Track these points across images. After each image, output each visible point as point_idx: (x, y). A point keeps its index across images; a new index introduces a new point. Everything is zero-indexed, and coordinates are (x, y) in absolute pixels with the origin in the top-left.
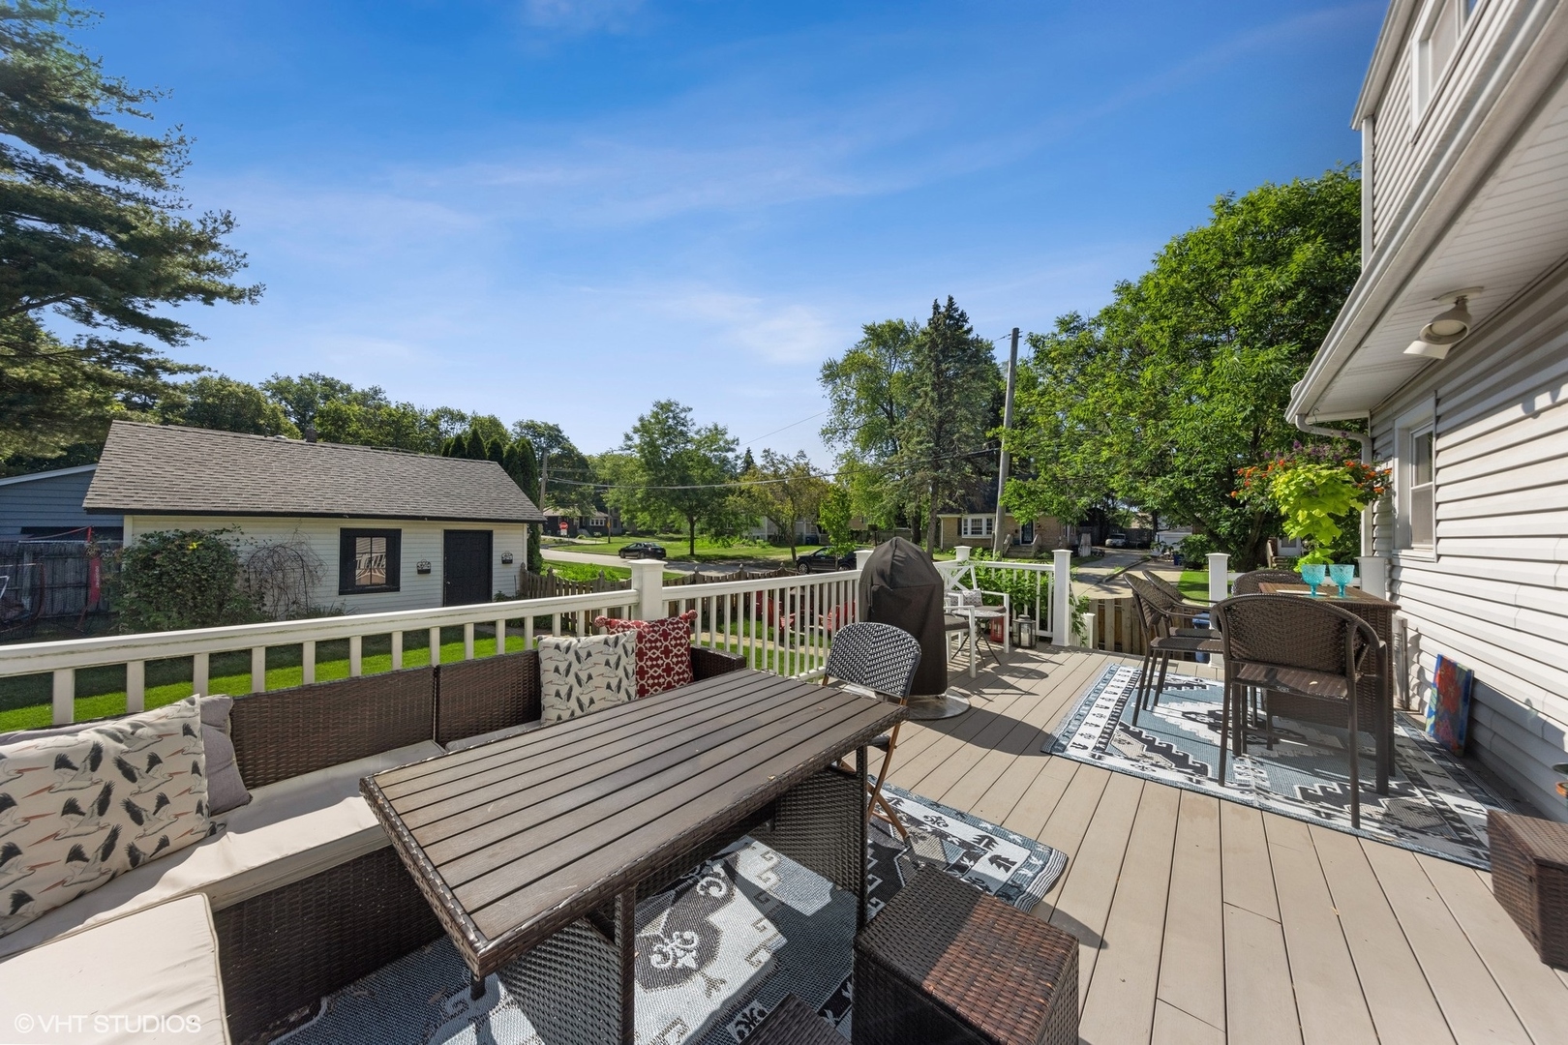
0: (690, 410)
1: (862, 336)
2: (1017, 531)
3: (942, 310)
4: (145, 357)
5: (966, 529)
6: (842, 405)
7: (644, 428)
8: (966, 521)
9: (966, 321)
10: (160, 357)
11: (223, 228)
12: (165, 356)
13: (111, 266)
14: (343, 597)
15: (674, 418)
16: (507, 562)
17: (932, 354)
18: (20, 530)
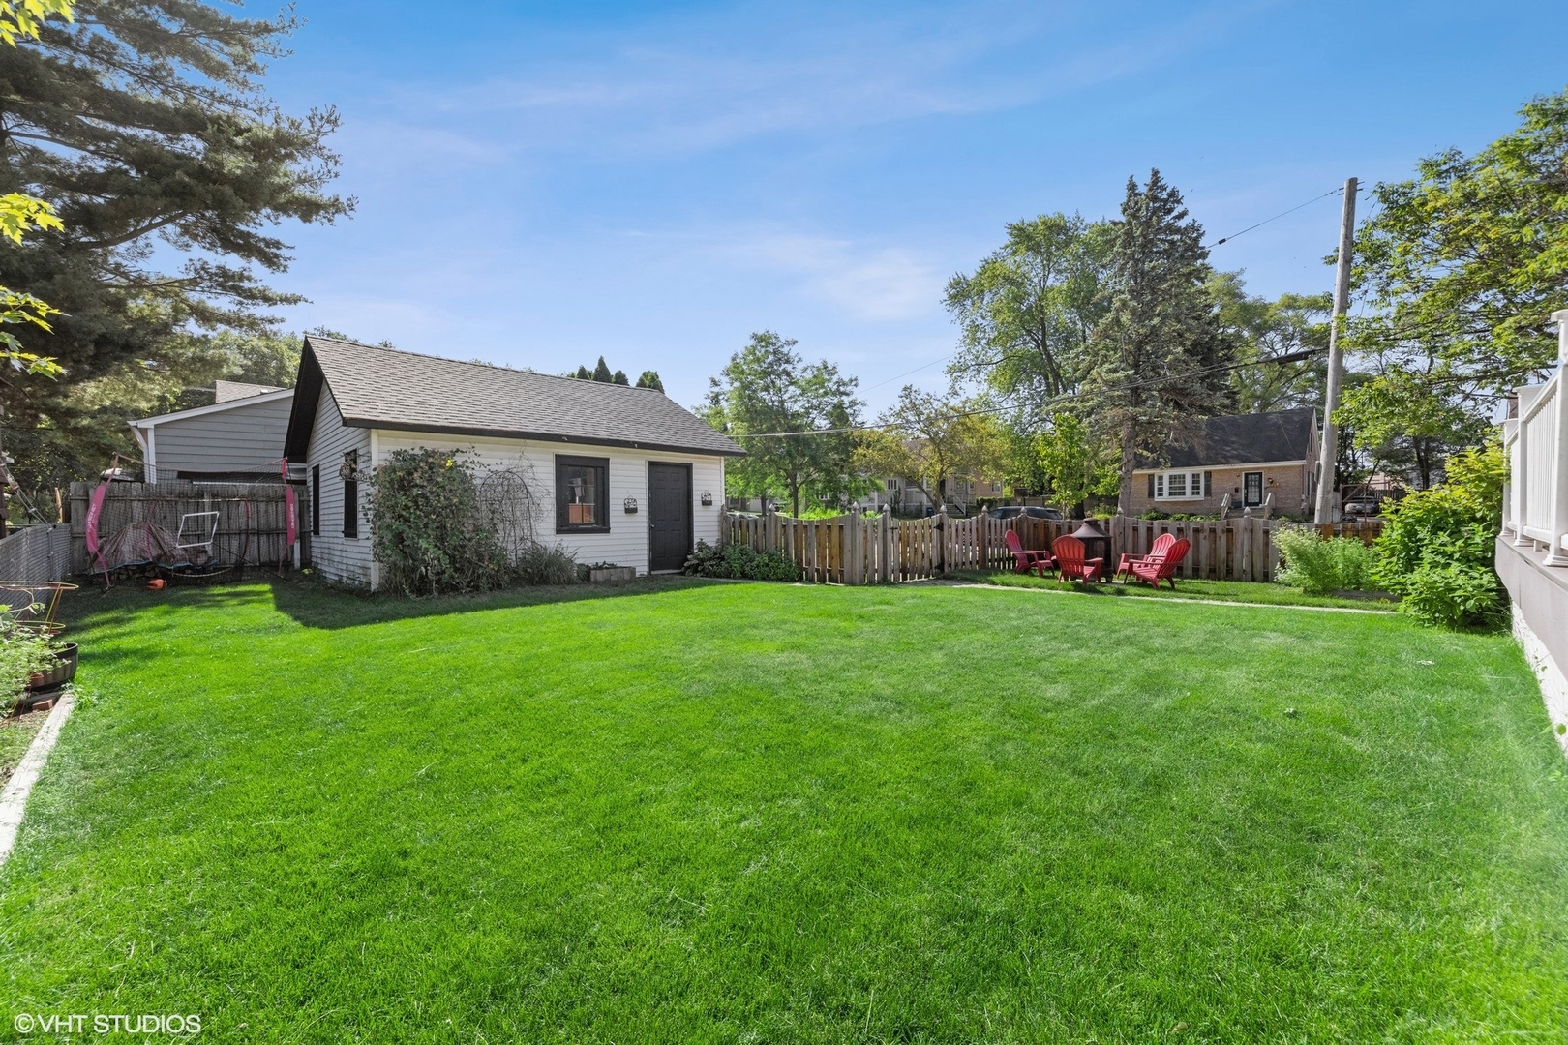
0: (795, 342)
1: (1007, 239)
2: (1237, 490)
3: (1142, 189)
4: (245, 284)
5: (1160, 489)
6: (973, 333)
7: (735, 370)
8: (1161, 478)
9: (1179, 202)
10: (260, 285)
11: (327, 127)
12: (265, 283)
13: (239, 172)
14: (559, 537)
15: (775, 353)
16: (706, 503)
17: (1128, 251)
18: (176, 474)
